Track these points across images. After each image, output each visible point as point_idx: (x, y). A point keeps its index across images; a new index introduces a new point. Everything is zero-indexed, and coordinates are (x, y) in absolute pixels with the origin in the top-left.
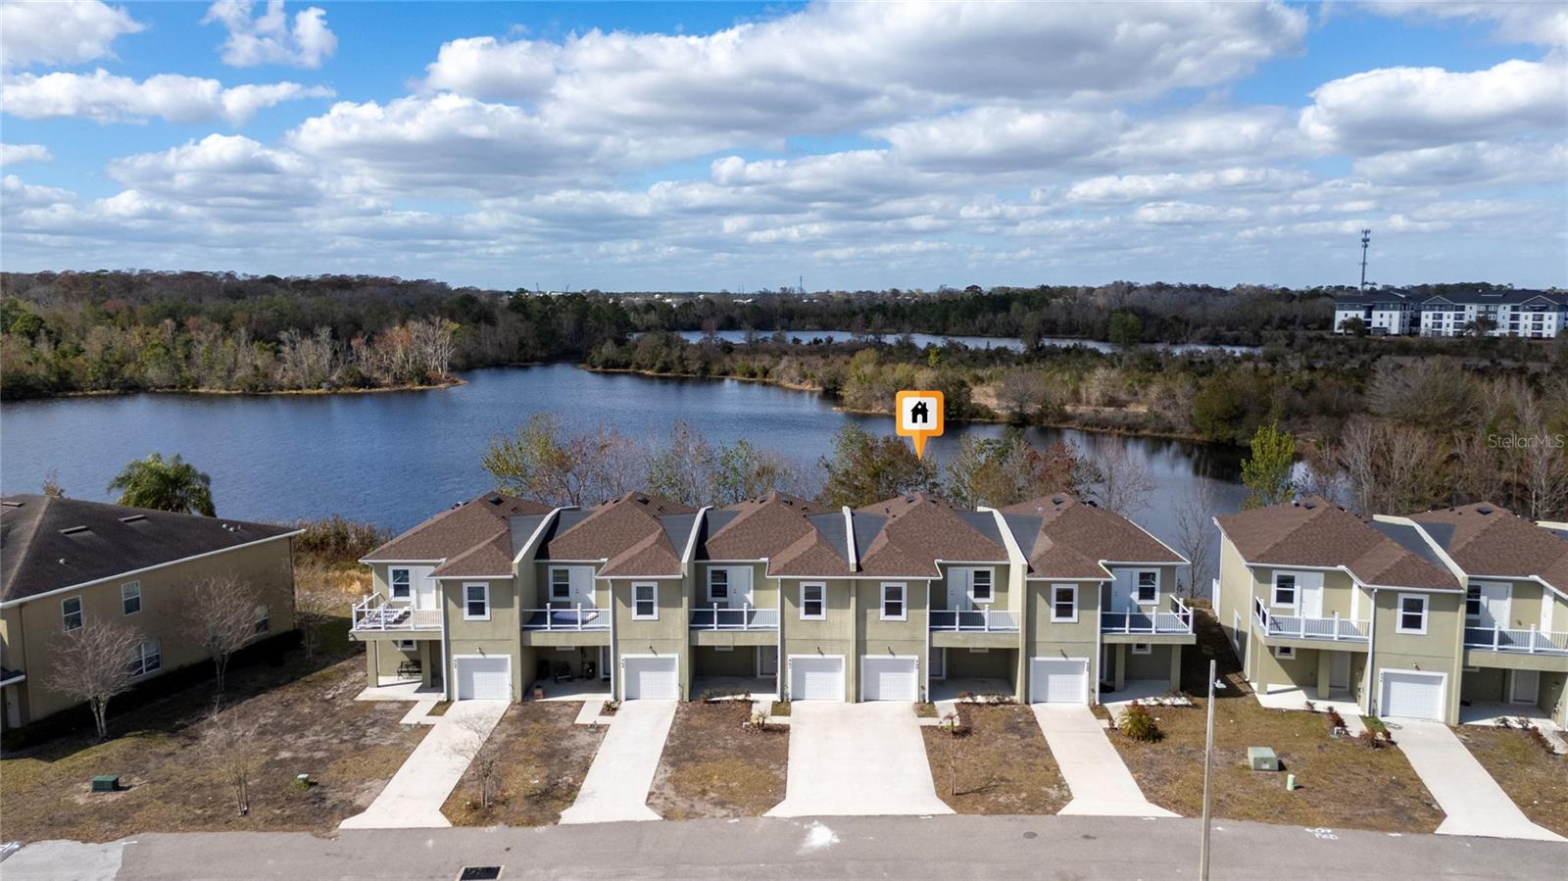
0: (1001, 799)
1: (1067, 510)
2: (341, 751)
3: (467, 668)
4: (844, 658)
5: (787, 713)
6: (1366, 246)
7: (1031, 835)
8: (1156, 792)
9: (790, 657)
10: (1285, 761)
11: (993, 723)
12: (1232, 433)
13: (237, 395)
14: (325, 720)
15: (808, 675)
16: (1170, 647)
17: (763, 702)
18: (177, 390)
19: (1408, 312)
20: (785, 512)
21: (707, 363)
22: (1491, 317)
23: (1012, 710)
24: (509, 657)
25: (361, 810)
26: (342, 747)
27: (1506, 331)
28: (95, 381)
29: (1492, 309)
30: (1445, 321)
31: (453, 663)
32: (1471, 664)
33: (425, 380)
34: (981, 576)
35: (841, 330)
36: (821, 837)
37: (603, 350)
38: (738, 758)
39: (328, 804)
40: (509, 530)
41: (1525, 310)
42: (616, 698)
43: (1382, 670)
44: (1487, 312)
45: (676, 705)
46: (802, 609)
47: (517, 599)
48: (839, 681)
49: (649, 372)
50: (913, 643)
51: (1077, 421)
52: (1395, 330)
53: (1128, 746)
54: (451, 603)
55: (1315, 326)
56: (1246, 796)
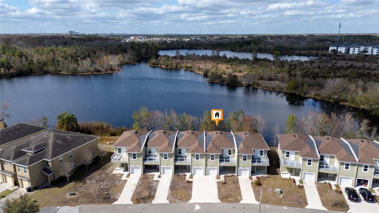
0: (230, 199)
1: (247, 137)
2: (112, 186)
3: (133, 168)
4: (203, 167)
5: (192, 178)
6: (340, 28)
7: (234, 208)
8: (258, 198)
9: (193, 167)
10: (283, 191)
11: (230, 181)
12: (295, 91)
13: (70, 74)
14: (108, 179)
15: (196, 170)
16: (265, 166)
17: (188, 174)
18: (56, 73)
19: (347, 48)
20: (192, 137)
21: (177, 65)
22: (367, 50)
23: (234, 178)
24: (141, 166)
25: (117, 200)
26: (112, 185)
27: (370, 53)
28: (38, 71)
29: (367, 48)
30: (356, 50)
31: (130, 167)
32: (320, 172)
33: (112, 70)
34: (230, 151)
35: (210, 49)
36: (197, 207)
37: (153, 61)
38: (183, 189)
39: (111, 198)
40: (139, 140)
41: (375, 48)
42: (161, 174)
43: (303, 172)
44: (366, 48)
45: (172, 175)
46: (195, 159)
47: (142, 156)
48: (202, 172)
49: (163, 67)
50: (216, 165)
51: (261, 86)
52: (343, 52)
53: (254, 187)
54: (130, 157)
55: (325, 49)
56: (273, 199)
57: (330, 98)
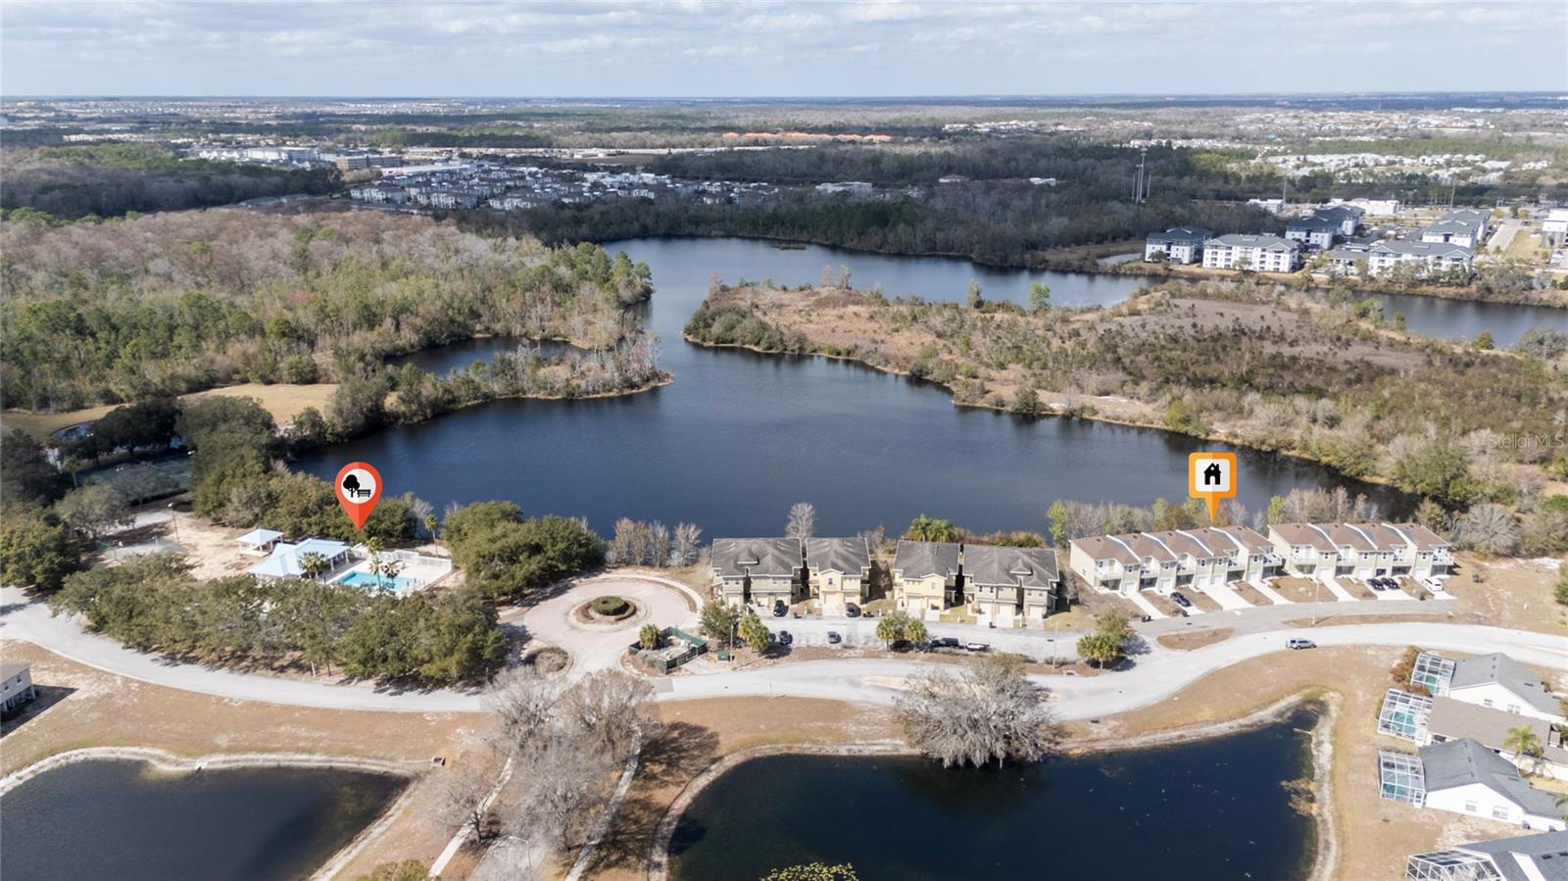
8: (1286, 598)
19: (1195, 247)
21: (802, 344)
22: (1248, 256)
27: (1258, 266)
29: (1249, 250)
30: (1219, 257)
32: (1336, 565)
41: (1270, 252)
43: (1318, 568)
44: (1246, 253)
57: (1263, 443)
